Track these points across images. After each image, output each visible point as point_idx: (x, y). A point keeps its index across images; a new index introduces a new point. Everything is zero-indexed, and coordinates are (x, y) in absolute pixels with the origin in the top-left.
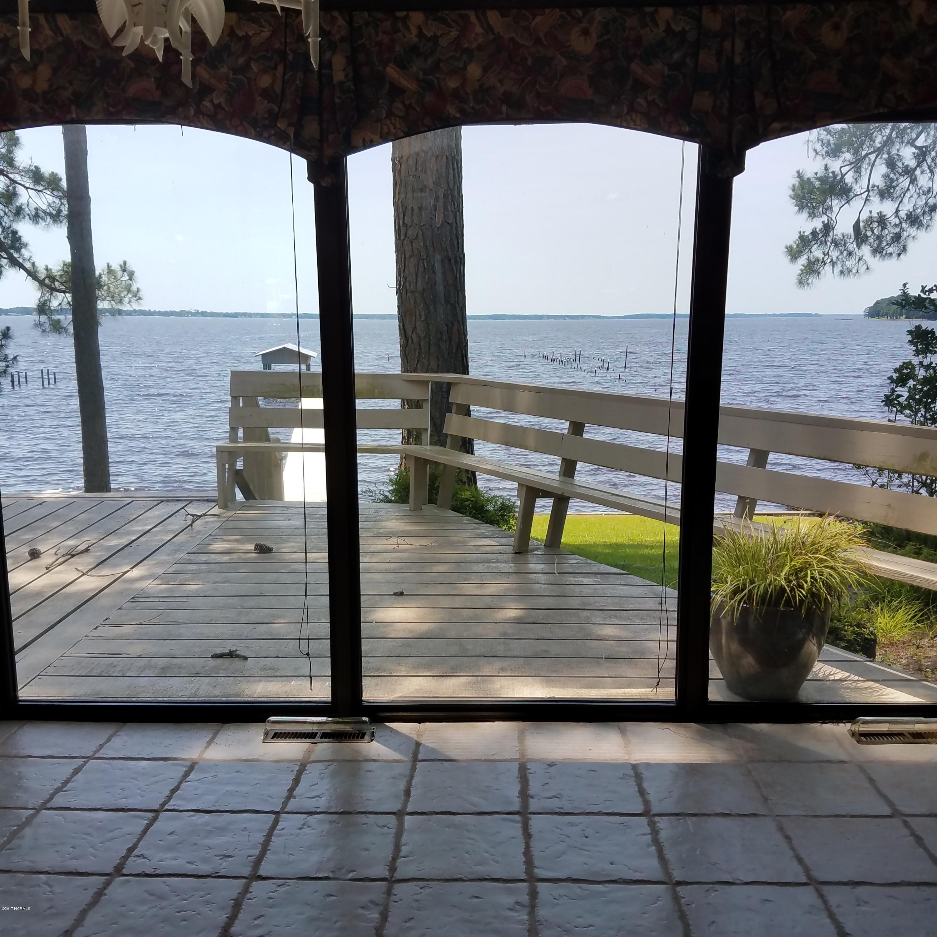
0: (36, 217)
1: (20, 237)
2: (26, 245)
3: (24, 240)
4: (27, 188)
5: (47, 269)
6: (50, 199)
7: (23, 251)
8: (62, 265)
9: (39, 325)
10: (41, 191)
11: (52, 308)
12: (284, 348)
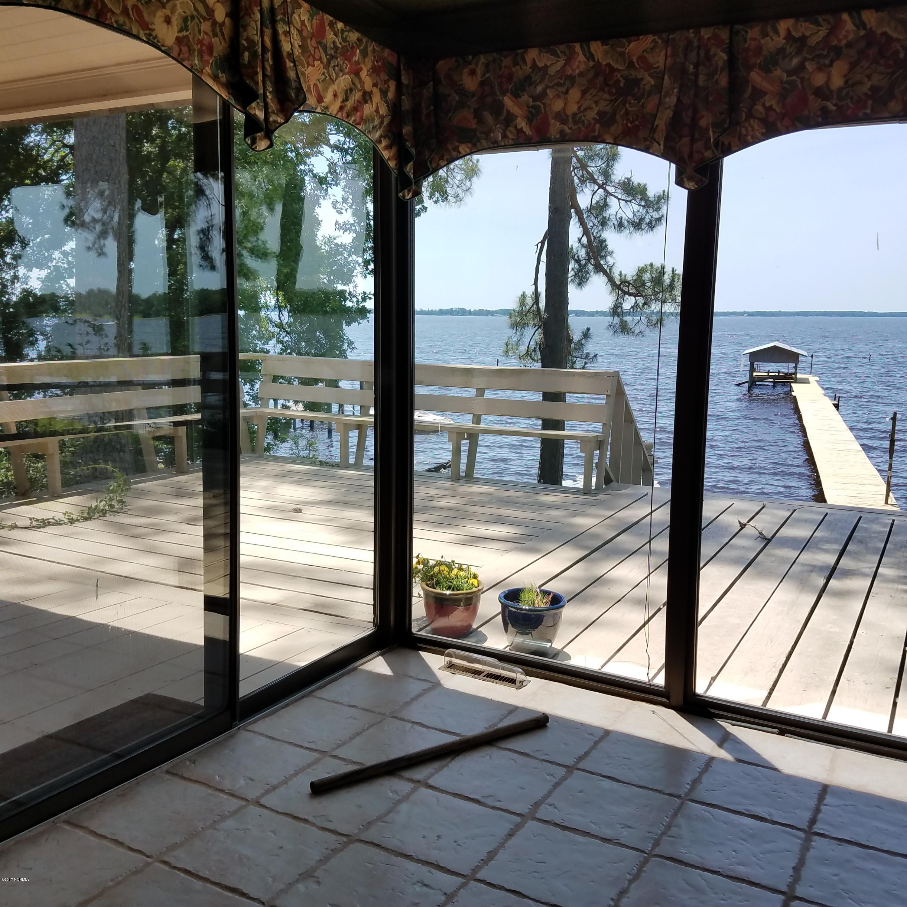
0: (620, 226)
1: (606, 246)
2: (611, 253)
3: (610, 248)
4: (619, 199)
5: (620, 275)
6: (636, 207)
7: (609, 258)
8: (637, 271)
9: (611, 325)
10: (630, 201)
11: (625, 311)
12: (775, 347)
